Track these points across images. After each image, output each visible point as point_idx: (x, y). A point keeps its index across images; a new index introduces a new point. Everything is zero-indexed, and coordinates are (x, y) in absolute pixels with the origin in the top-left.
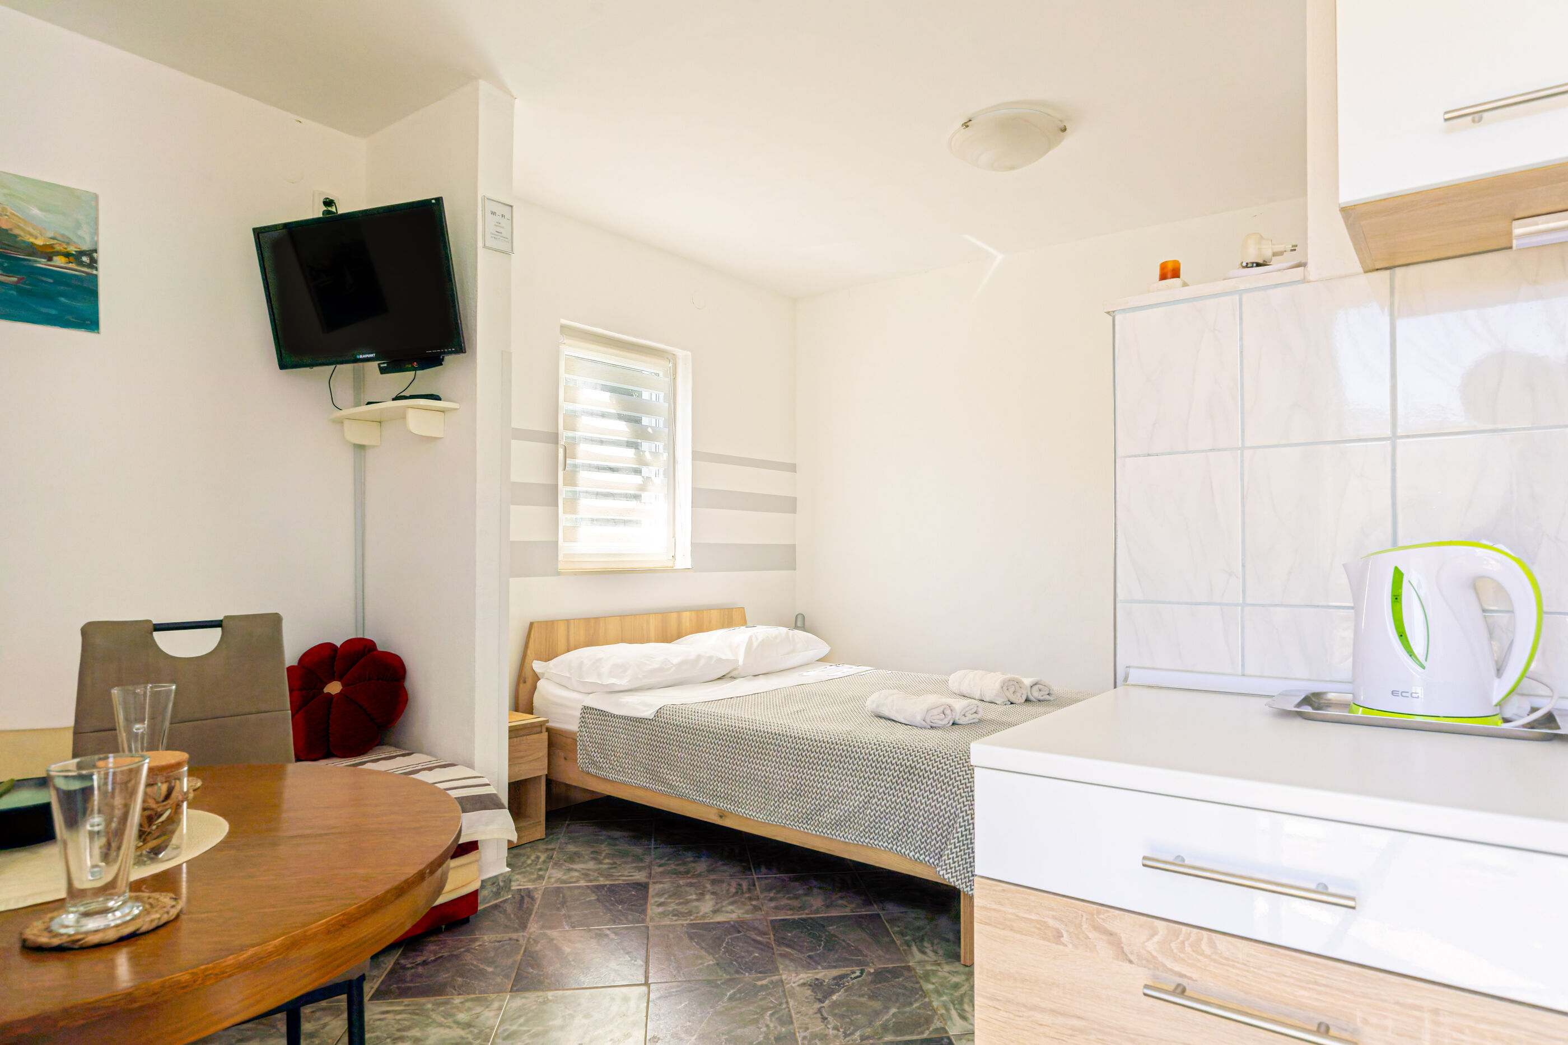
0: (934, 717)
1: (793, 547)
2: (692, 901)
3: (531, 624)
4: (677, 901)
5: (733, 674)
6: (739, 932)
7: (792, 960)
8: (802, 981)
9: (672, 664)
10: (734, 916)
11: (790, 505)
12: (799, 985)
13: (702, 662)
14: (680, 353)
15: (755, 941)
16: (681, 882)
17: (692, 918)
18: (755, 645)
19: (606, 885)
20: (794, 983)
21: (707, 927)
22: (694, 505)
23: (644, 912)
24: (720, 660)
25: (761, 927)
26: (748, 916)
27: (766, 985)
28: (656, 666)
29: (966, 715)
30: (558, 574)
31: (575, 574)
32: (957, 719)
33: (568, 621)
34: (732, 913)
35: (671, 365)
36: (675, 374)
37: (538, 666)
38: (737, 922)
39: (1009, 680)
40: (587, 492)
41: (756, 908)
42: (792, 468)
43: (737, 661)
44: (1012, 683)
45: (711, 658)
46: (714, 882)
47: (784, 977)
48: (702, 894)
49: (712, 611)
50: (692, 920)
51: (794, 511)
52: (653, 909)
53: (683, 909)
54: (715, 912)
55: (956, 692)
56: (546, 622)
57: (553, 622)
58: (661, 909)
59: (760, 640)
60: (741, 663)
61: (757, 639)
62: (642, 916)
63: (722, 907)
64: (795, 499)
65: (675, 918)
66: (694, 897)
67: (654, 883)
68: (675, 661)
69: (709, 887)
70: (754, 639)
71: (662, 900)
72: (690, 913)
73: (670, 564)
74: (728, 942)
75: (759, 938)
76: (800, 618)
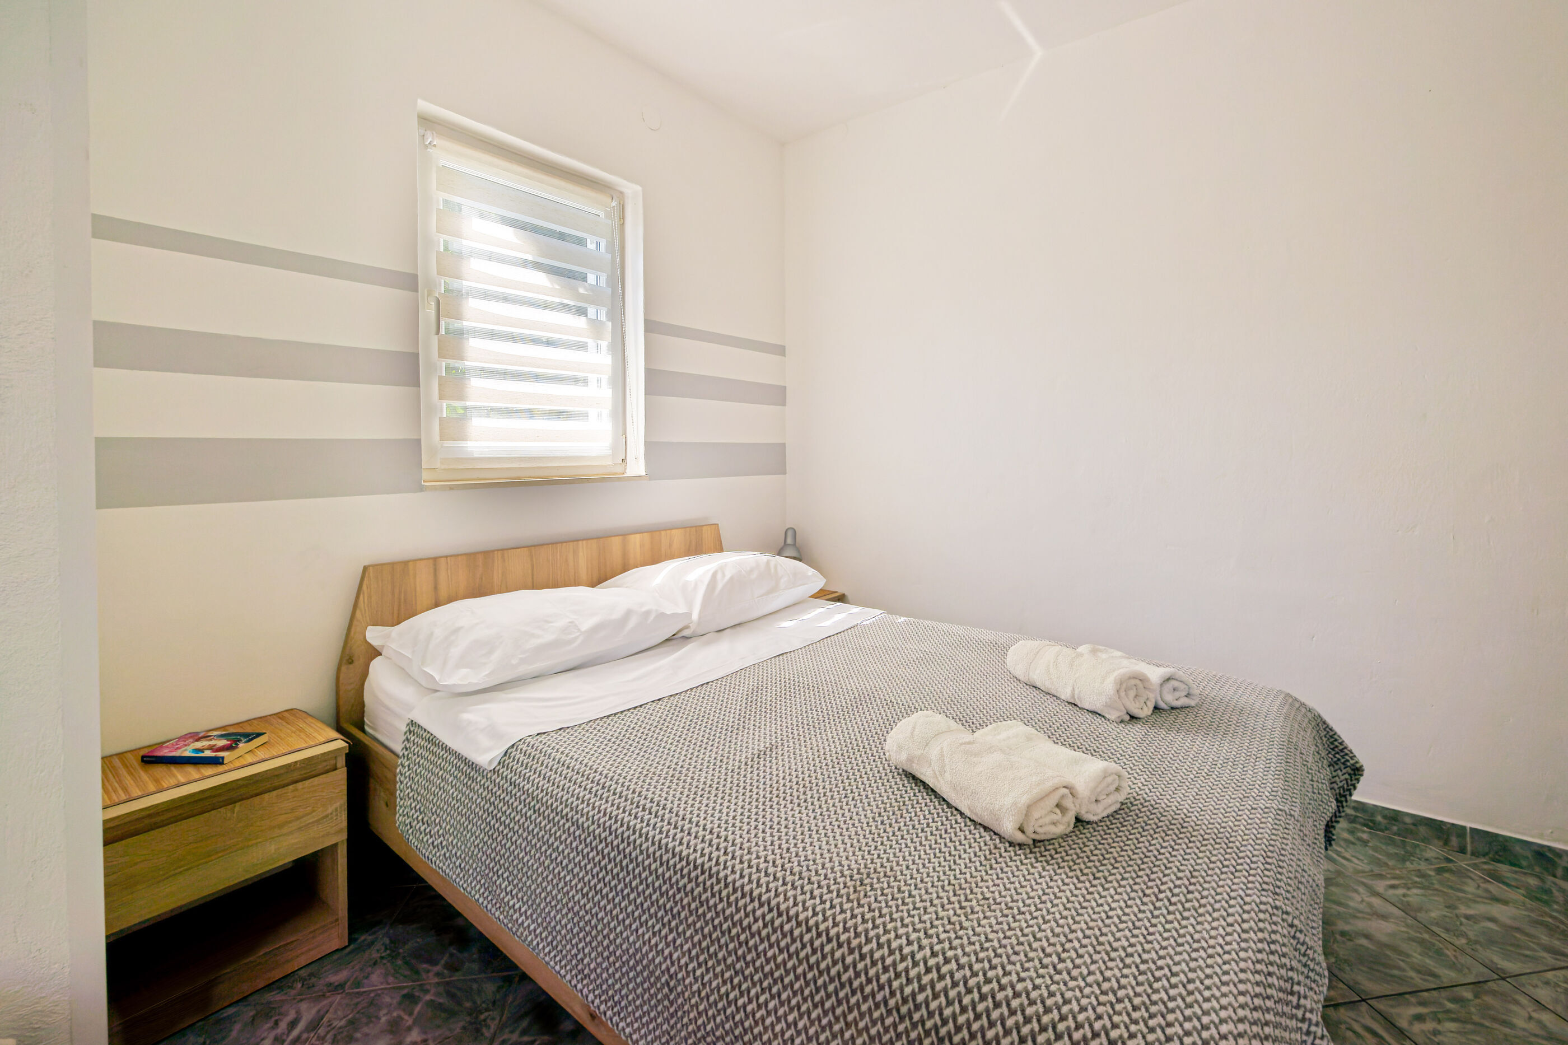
0: (1041, 822)
1: (783, 447)
3: (365, 569)
5: (686, 633)
9: (579, 630)
11: (778, 396)
14: (628, 188)
18: (720, 586)
22: (648, 392)
24: (662, 615)
28: (548, 637)
29: (1100, 799)
30: (421, 489)
31: (451, 488)
32: (1083, 812)
33: (435, 560)
35: (617, 205)
36: (621, 216)
37: (374, 635)
39: (1130, 678)
40: (482, 370)
42: (780, 350)
43: (689, 615)
44: (1133, 682)
45: (648, 613)
49: (674, 531)
51: (783, 403)
55: (1022, 678)
56: (393, 565)
57: (405, 563)
59: (728, 576)
60: (695, 616)
61: (725, 573)
64: (785, 387)
68: (587, 624)
70: (719, 576)
73: (619, 469)
76: (790, 534)
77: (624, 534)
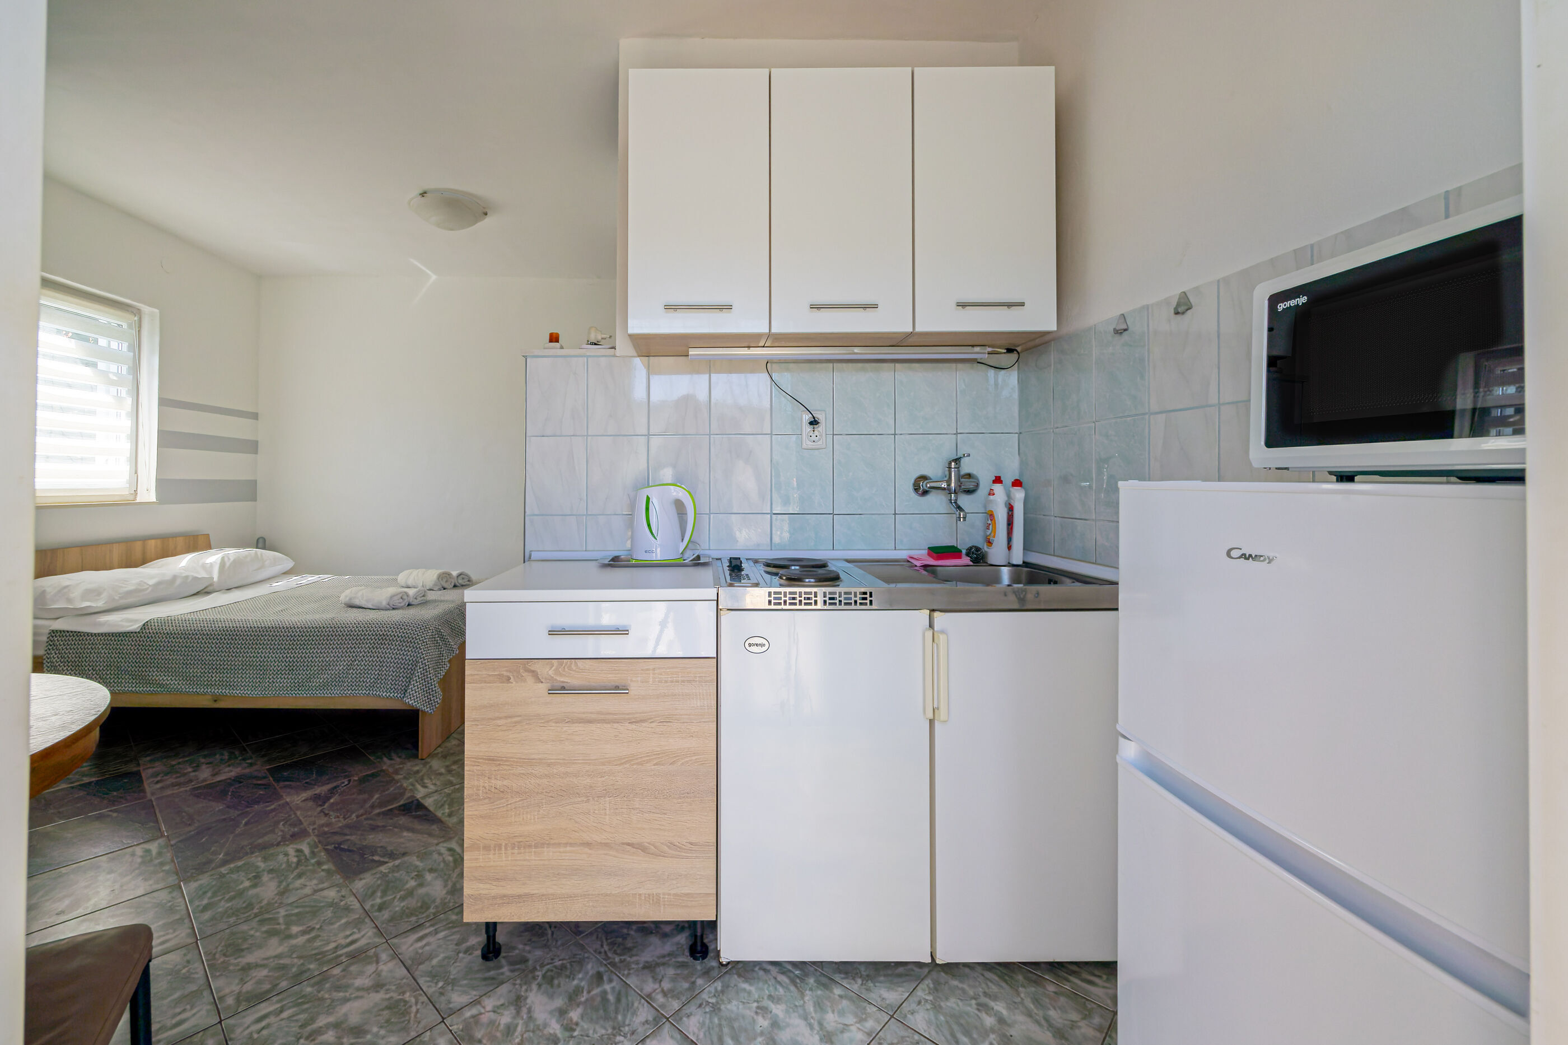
1: (255, 481)
2: (190, 772)
4: (174, 776)
5: (208, 589)
6: (241, 782)
7: (292, 788)
8: (303, 799)
9: (148, 585)
10: (233, 774)
11: (252, 447)
12: (301, 802)
13: (178, 582)
14: (145, 309)
15: (255, 784)
16: (174, 763)
17: (193, 783)
18: (228, 564)
19: (92, 782)
20: (298, 801)
21: (211, 786)
22: (159, 445)
23: (144, 791)
24: (195, 579)
25: (260, 775)
26: (247, 771)
27: (275, 808)
28: (131, 588)
29: (417, 598)
32: (411, 601)
34: (229, 773)
35: (136, 318)
36: (140, 326)
38: (237, 777)
41: (251, 765)
42: (255, 416)
43: (211, 578)
44: (445, 575)
45: (187, 577)
46: (205, 757)
47: (288, 800)
48: (198, 766)
49: (174, 537)
50: (193, 785)
51: (256, 452)
52: (150, 787)
53: (182, 780)
54: (214, 775)
55: (404, 585)
58: (159, 786)
59: (232, 559)
60: (216, 579)
61: (229, 559)
62: (141, 794)
63: (220, 771)
64: (256, 441)
65: (176, 787)
66: (190, 770)
67: (144, 769)
68: (151, 582)
69: (203, 760)
70: (226, 559)
71: (159, 778)
72: (191, 781)
73: (132, 498)
74: (233, 791)
75: (259, 782)
76: (261, 541)
77: (145, 539)
